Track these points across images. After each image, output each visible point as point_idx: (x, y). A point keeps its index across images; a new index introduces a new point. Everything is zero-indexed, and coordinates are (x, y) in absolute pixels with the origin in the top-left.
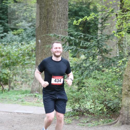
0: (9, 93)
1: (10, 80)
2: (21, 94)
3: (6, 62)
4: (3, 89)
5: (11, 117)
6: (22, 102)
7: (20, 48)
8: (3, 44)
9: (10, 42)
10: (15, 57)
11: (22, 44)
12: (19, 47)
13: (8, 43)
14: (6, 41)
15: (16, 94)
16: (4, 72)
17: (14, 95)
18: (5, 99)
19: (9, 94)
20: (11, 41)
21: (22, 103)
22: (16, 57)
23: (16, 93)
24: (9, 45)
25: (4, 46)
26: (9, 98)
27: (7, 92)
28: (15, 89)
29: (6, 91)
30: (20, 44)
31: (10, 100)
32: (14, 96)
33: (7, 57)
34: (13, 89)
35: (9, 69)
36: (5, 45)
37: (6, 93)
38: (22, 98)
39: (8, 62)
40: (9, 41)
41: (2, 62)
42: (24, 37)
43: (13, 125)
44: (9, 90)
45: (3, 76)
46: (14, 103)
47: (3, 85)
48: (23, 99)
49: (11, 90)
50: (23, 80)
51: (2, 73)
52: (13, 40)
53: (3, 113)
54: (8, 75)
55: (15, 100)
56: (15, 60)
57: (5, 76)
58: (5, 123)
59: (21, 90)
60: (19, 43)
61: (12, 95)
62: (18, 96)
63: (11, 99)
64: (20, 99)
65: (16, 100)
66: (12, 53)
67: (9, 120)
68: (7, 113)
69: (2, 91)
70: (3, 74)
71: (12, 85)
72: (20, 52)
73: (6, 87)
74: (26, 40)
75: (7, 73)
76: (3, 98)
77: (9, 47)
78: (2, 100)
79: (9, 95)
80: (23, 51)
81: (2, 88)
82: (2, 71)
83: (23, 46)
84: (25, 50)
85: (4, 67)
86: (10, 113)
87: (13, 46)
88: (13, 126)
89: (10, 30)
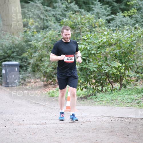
0: (121, 92)
1: (121, 75)
2: (136, 93)
3: (115, 52)
4: (113, 87)
5: (125, 123)
6: (138, 104)
7: (133, 34)
8: (111, 29)
9: (121, 27)
10: (127, 45)
11: (136, 28)
12: (131, 32)
13: (117, 28)
14: (115, 25)
15: (130, 94)
16: (113, 66)
17: (127, 94)
18: (116, 101)
19: (120, 94)
20: (121, 24)
21: (138, 106)
22: (129, 45)
23: (130, 92)
24: (119, 31)
25: (112, 32)
26: (120, 100)
27: (118, 91)
28: (128, 87)
29: (116, 90)
30: (133, 29)
31: (122, 101)
32: (127, 96)
33: (117, 46)
34: (125, 87)
35: (119, 61)
36: (113, 30)
37: (117, 93)
38: (138, 99)
39: (118, 52)
40: (119, 25)
41: (110, 53)
42: (138, 19)
43: (128, 134)
44: (120, 89)
45: (112, 70)
46: (128, 105)
47: (112, 83)
48: (140, 100)
49: (123, 88)
50: (138, 75)
51: (110, 67)
52: (124, 24)
53: (113, 119)
54: (119, 69)
55: (129, 102)
56: (128, 49)
57: (115, 71)
58: (117, 131)
59: (136, 88)
60: (131, 27)
61: (124, 95)
62: (132, 96)
63: (124, 100)
64: (136, 100)
65: (131, 101)
66: (123, 40)
67: (122, 127)
68: (119, 119)
69: (112, 91)
70: (112, 68)
71: (124, 82)
72: (133, 38)
73: (117, 85)
74: (141, 23)
75: (117, 67)
76: (113, 99)
77: (119, 32)
78: (112, 102)
79: (121, 96)
80: (137, 37)
81: (111, 87)
82: (111, 64)
83: (138, 30)
84: (140, 36)
85: (113, 59)
86: (122, 119)
87: (124, 31)
88: (128, 136)
89: (119, 11)
